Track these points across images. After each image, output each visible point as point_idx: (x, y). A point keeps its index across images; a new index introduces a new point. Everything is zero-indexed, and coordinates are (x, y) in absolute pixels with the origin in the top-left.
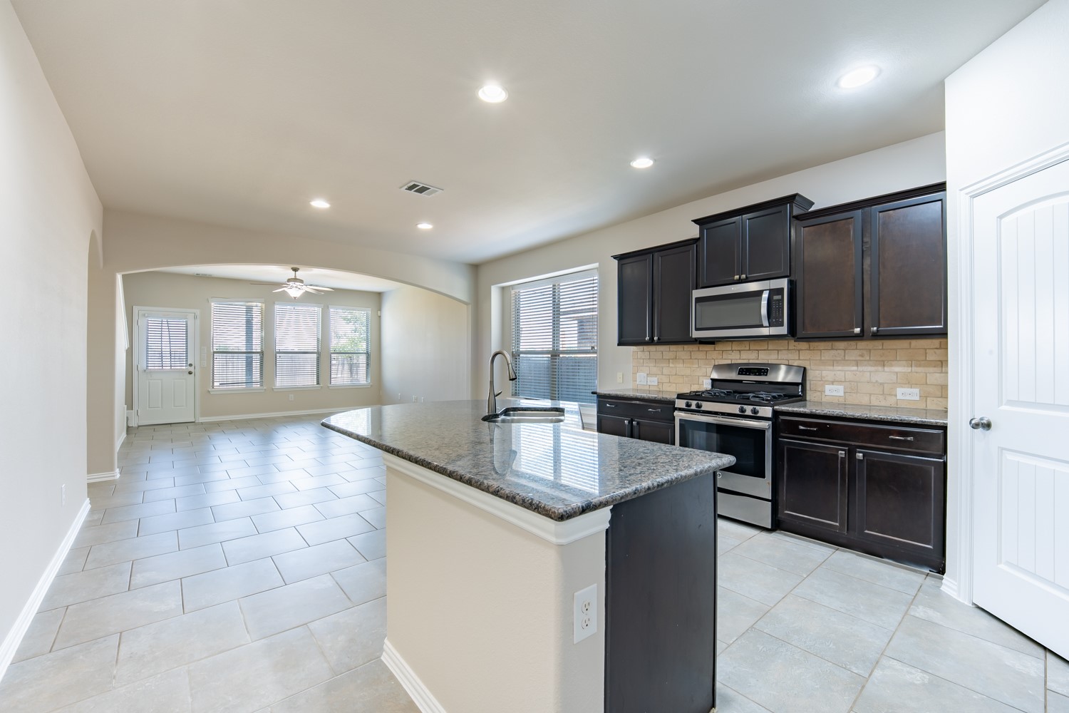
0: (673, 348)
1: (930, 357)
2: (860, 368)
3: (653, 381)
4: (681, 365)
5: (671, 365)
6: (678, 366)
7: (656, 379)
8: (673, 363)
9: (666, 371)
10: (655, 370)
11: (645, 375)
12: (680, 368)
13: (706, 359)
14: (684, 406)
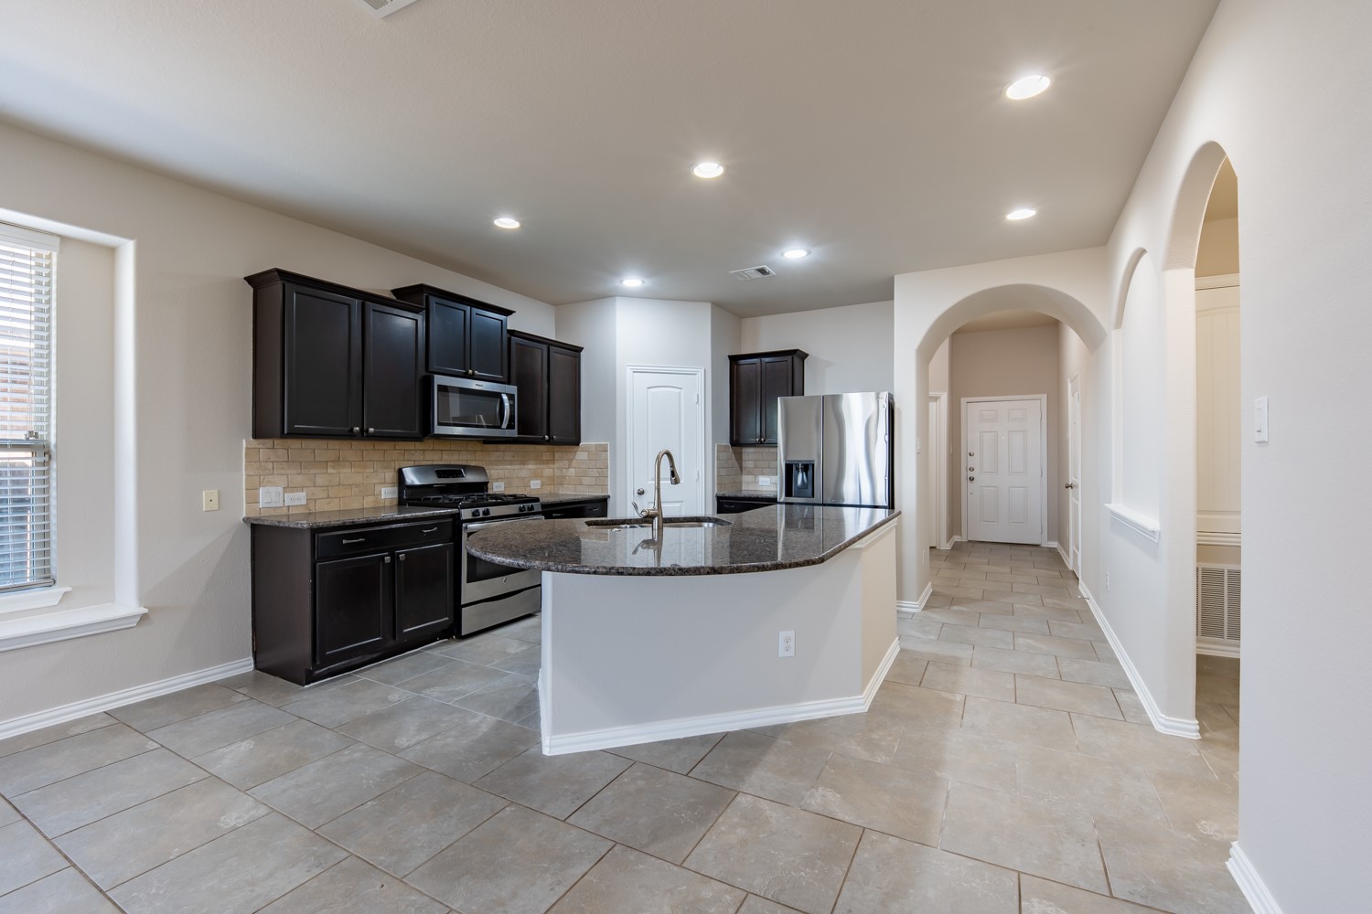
0: (334, 444)
1: (544, 458)
2: (513, 467)
3: (298, 499)
4: (349, 470)
5: (330, 471)
6: (342, 471)
7: (304, 494)
8: (334, 467)
9: (320, 480)
10: (299, 479)
11: (280, 489)
12: (347, 474)
13: (384, 461)
14: (470, 517)
